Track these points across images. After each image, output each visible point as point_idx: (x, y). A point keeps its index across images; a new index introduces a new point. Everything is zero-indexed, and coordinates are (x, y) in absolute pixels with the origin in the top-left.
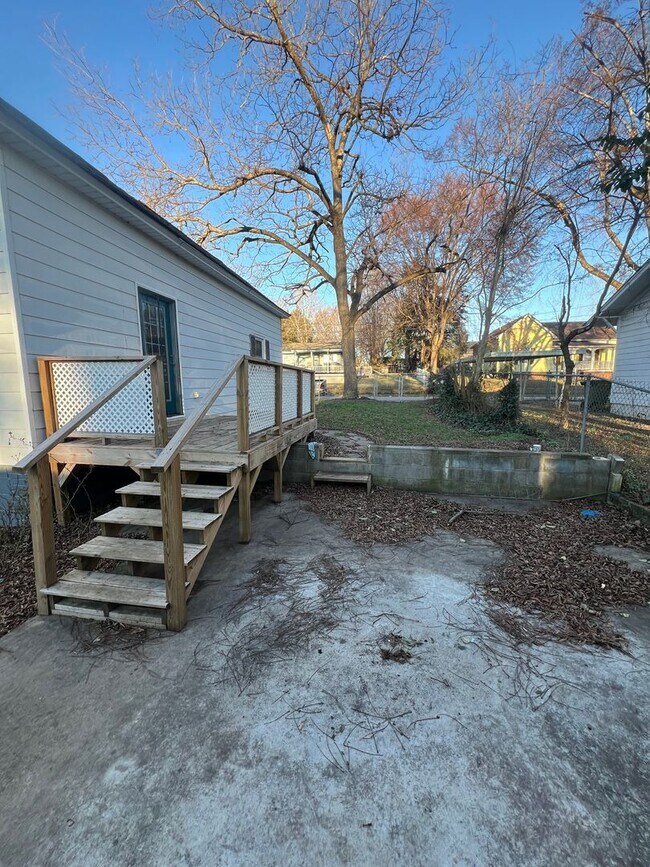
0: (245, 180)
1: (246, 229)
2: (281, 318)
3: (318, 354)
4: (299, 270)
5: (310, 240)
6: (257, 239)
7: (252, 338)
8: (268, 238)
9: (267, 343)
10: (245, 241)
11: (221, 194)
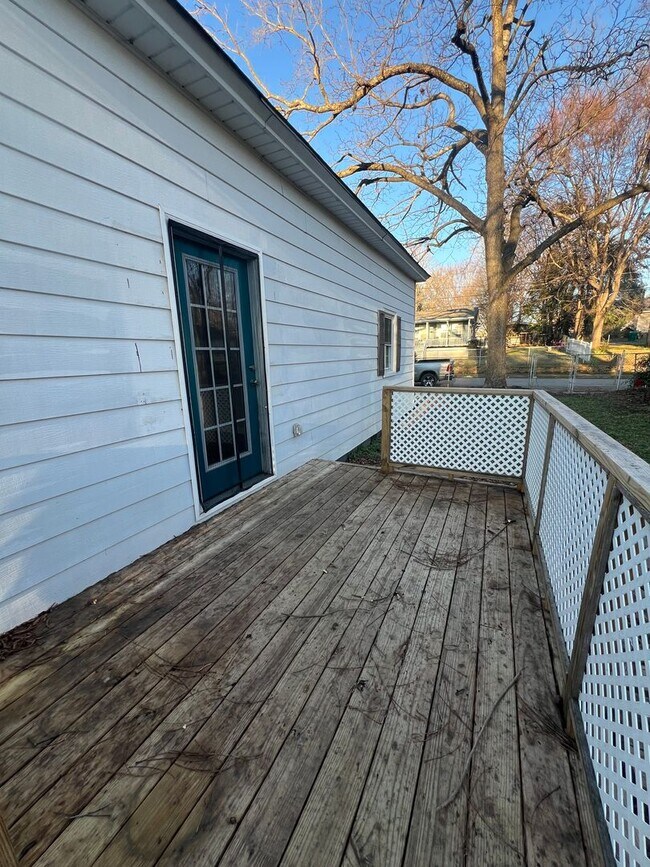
0: (368, 87)
1: (364, 167)
2: (415, 281)
3: (434, 324)
4: (421, 222)
5: (443, 176)
6: (377, 179)
7: (382, 314)
8: (389, 175)
9: (399, 320)
10: (360, 185)
11: (335, 115)
